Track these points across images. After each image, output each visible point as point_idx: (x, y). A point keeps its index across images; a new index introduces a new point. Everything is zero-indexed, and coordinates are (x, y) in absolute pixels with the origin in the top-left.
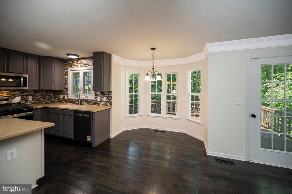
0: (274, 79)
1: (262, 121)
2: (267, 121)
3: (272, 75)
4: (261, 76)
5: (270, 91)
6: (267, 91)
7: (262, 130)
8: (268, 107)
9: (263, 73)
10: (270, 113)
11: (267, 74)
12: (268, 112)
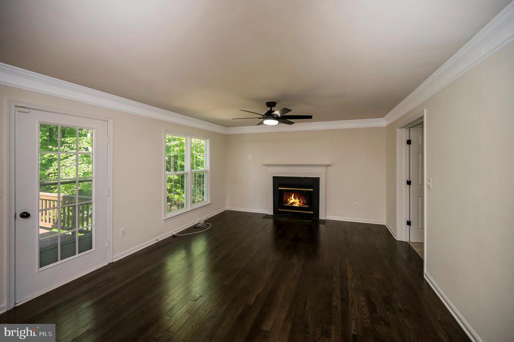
0: (61, 146)
1: (43, 218)
2: (51, 217)
3: (59, 139)
4: (40, 140)
5: (55, 164)
6: (51, 166)
7: (43, 235)
8: (52, 192)
9: (44, 135)
10: (55, 202)
11: (50, 136)
12: (53, 201)
